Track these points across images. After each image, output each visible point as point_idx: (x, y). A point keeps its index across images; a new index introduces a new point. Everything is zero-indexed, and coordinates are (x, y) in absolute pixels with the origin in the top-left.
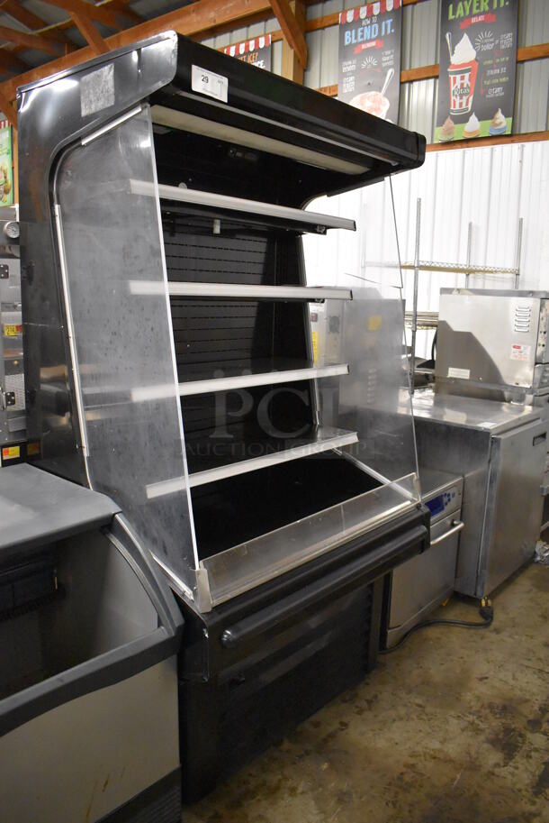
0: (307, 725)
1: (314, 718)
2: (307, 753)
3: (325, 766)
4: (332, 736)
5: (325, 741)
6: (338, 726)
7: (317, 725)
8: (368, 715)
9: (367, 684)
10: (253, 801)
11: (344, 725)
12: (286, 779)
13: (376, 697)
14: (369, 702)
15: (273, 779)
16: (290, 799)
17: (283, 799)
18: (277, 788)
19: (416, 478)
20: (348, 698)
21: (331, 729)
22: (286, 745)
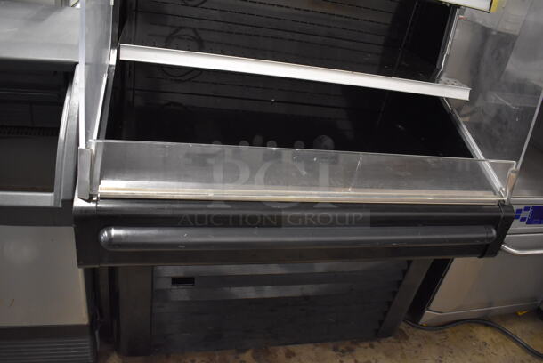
1: (291, 348)
7: (290, 355)
9: (372, 346)
19: (514, 168)
20: (341, 348)
22: (247, 357)
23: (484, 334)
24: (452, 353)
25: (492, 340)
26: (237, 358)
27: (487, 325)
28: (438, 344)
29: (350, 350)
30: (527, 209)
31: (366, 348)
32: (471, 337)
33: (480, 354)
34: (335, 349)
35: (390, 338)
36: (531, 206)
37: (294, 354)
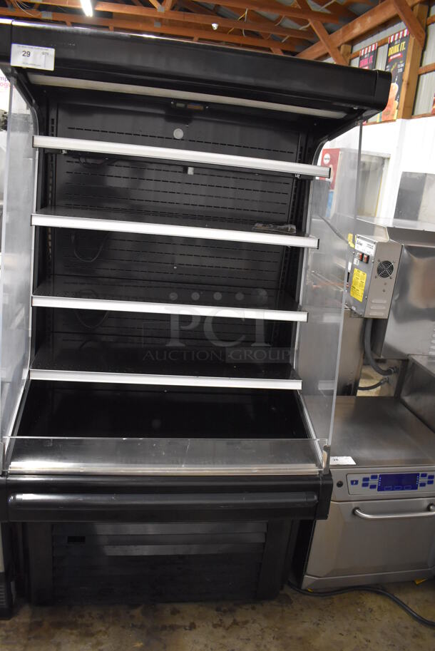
0: (167, 608)
1: (177, 606)
2: (142, 627)
3: (139, 645)
4: (173, 628)
5: (164, 628)
6: (188, 624)
7: (175, 612)
8: (220, 632)
9: (253, 608)
10: (69, 631)
11: (193, 626)
12: (105, 633)
13: (246, 622)
14: (235, 623)
15: (99, 626)
16: (89, 647)
17: (86, 644)
18: (92, 635)
20: (223, 609)
21: (179, 622)
22: (137, 612)
23: (372, 601)
24: (333, 617)
25: (380, 607)
26: (128, 613)
27: (378, 593)
28: (320, 609)
29: (232, 611)
30: (374, 477)
31: (247, 609)
32: (357, 604)
33: (362, 620)
34: (217, 610)
35: (274, 602)
36: (378, 475)
37: (179, 612)
